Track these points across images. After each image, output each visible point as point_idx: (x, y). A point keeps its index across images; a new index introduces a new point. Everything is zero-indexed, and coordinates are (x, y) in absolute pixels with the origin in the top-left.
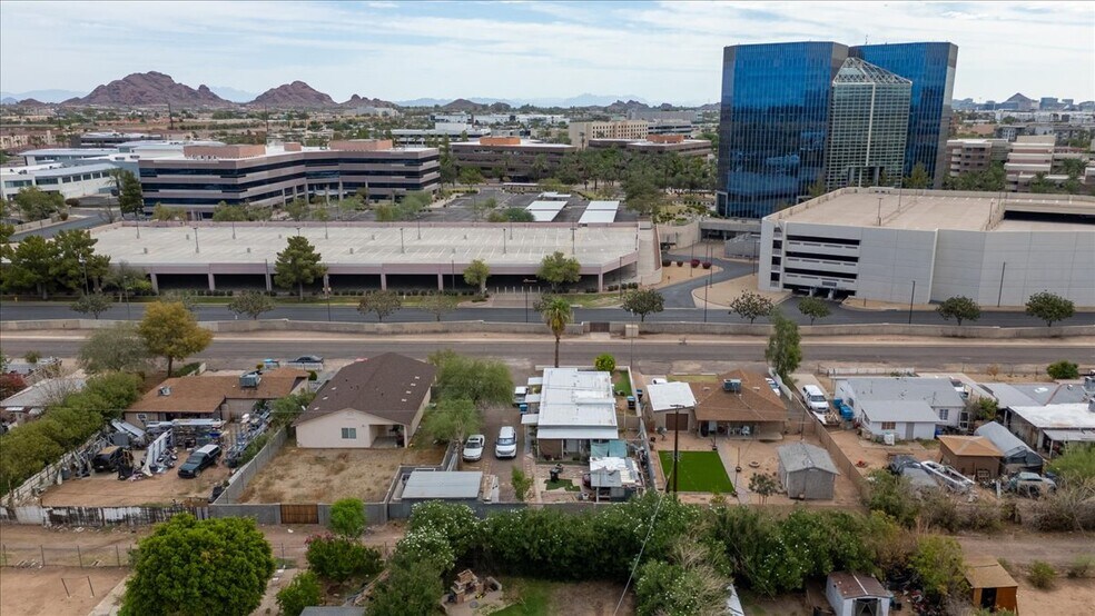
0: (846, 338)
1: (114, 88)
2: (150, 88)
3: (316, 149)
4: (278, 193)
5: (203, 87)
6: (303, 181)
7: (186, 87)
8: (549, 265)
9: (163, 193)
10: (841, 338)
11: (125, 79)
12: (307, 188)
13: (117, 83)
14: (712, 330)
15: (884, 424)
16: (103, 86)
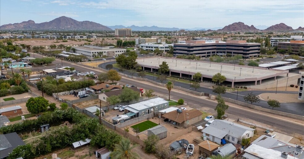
0: (280, 117)
1: (229, 26)
2: (238, 26)
3: (225, 42)
4: (205, 53)
5: (252, 26)
6: (215, 51)
7: (247, 26)
8: (216, 76)
9: (177, 51)
10: (279, 116)
11: (232, 24)
12: (216, 52)
13: (230, 25)
14: (237, 103)
15: (206, 134)
16: (226, 26)
